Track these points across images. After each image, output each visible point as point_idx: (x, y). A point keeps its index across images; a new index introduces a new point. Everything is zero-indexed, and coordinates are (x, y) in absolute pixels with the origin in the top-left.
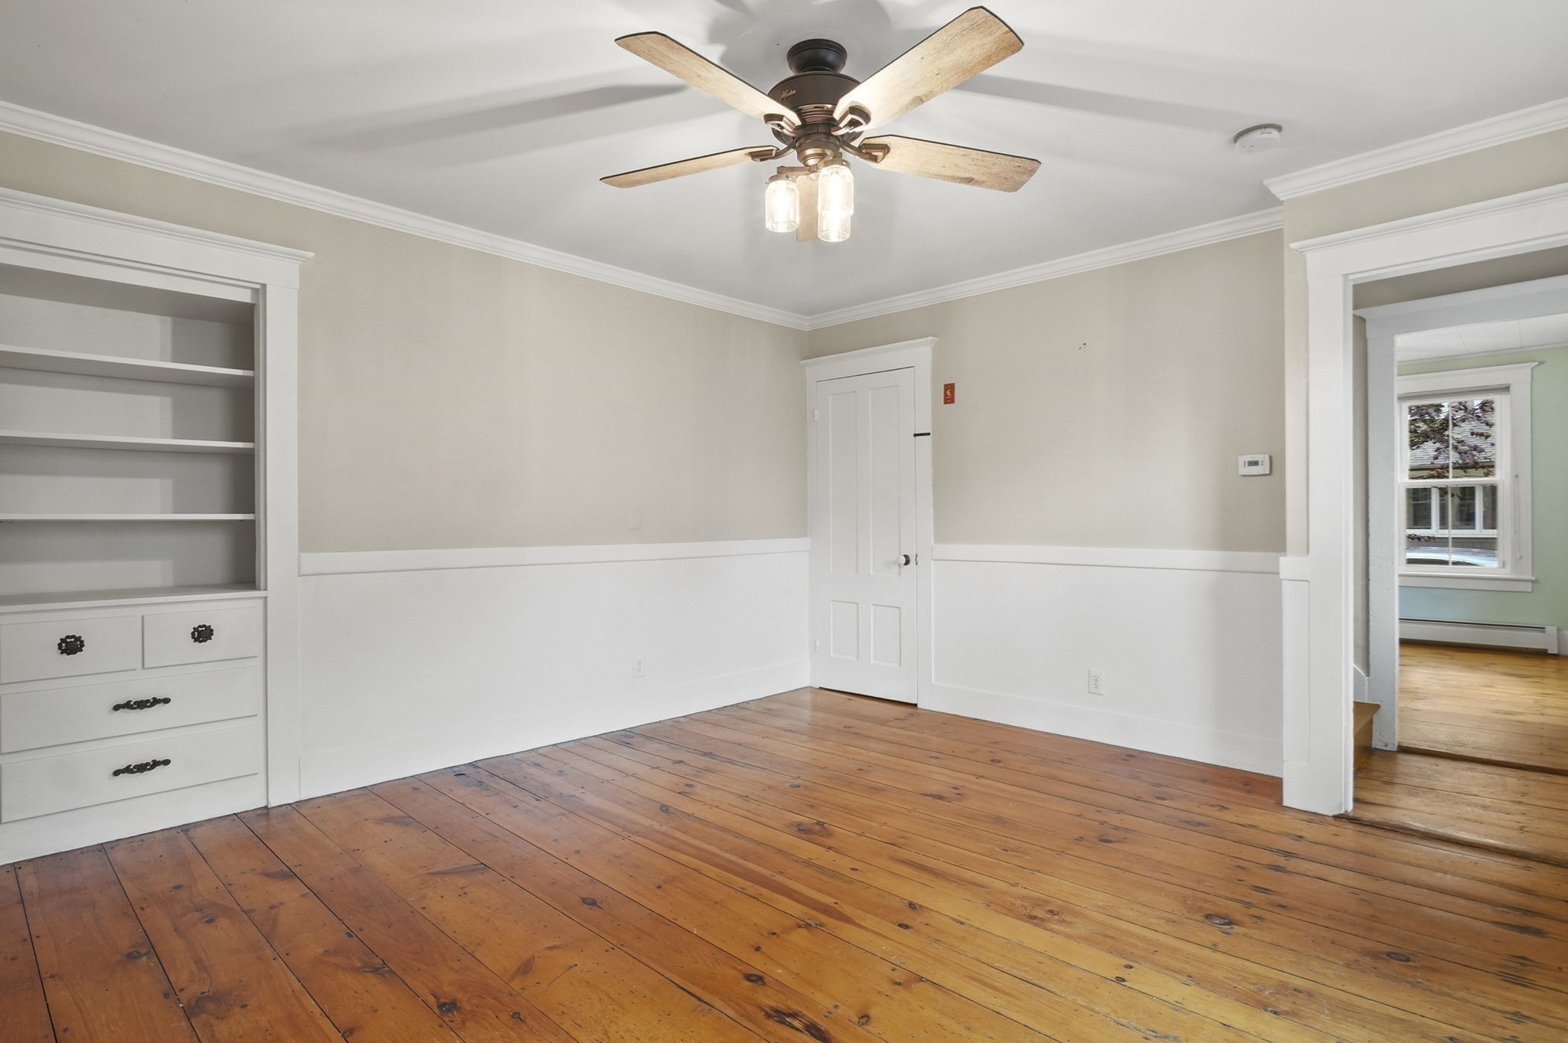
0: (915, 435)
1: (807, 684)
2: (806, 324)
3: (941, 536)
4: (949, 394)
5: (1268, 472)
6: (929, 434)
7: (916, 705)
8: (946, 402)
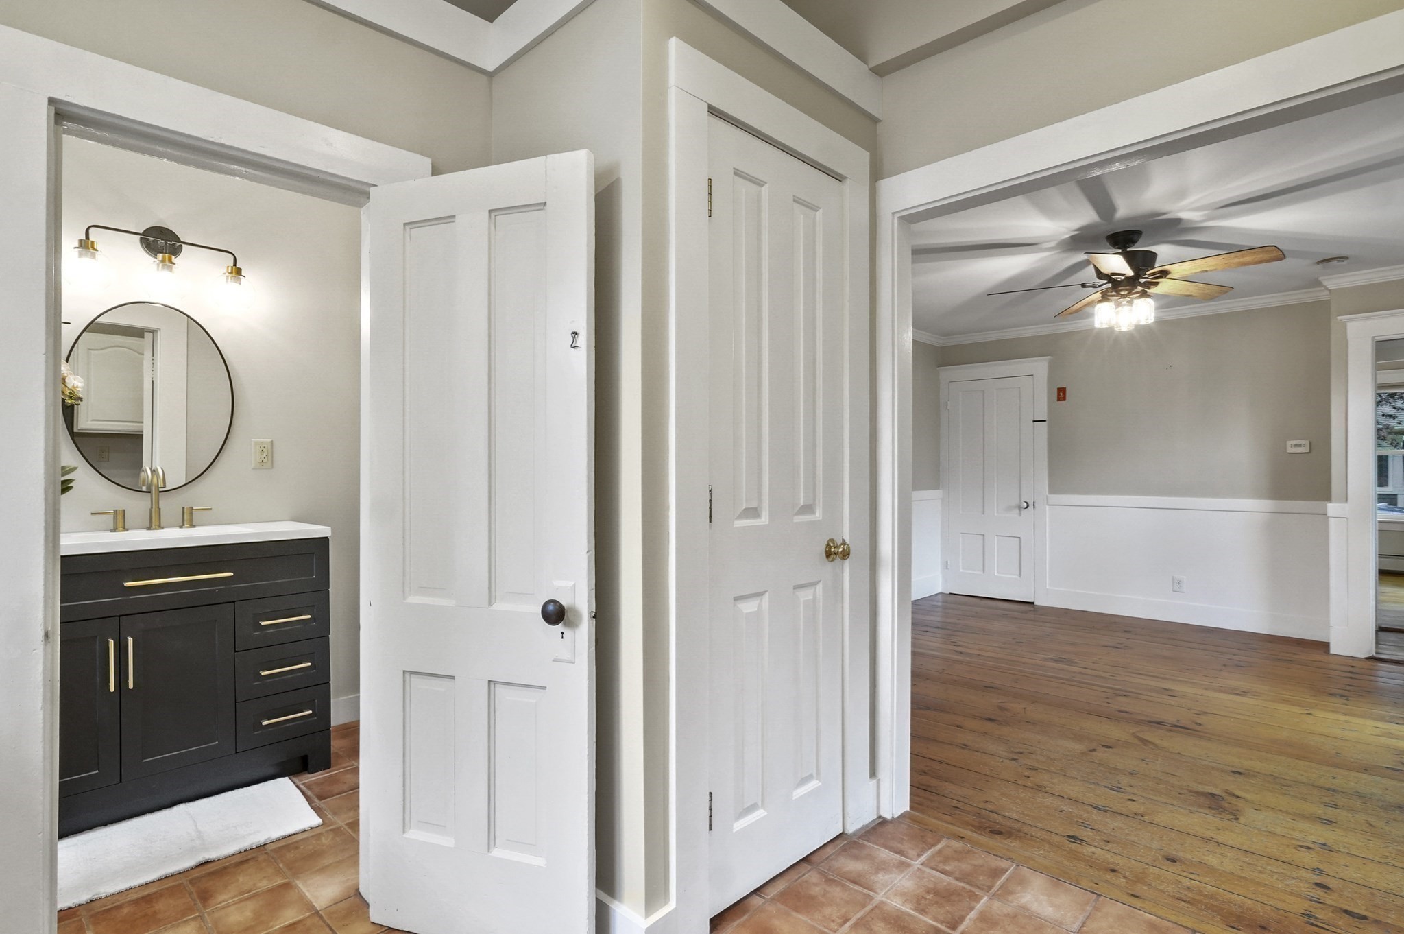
0: (1034, 421)
1: (939, 591)
2: (940, 342)
3: (1053, 489)
4: (1062, 394)
5: (1308, 451)
6: (1045, 421)
7: (1033, 603)
8: (1059, 399)
